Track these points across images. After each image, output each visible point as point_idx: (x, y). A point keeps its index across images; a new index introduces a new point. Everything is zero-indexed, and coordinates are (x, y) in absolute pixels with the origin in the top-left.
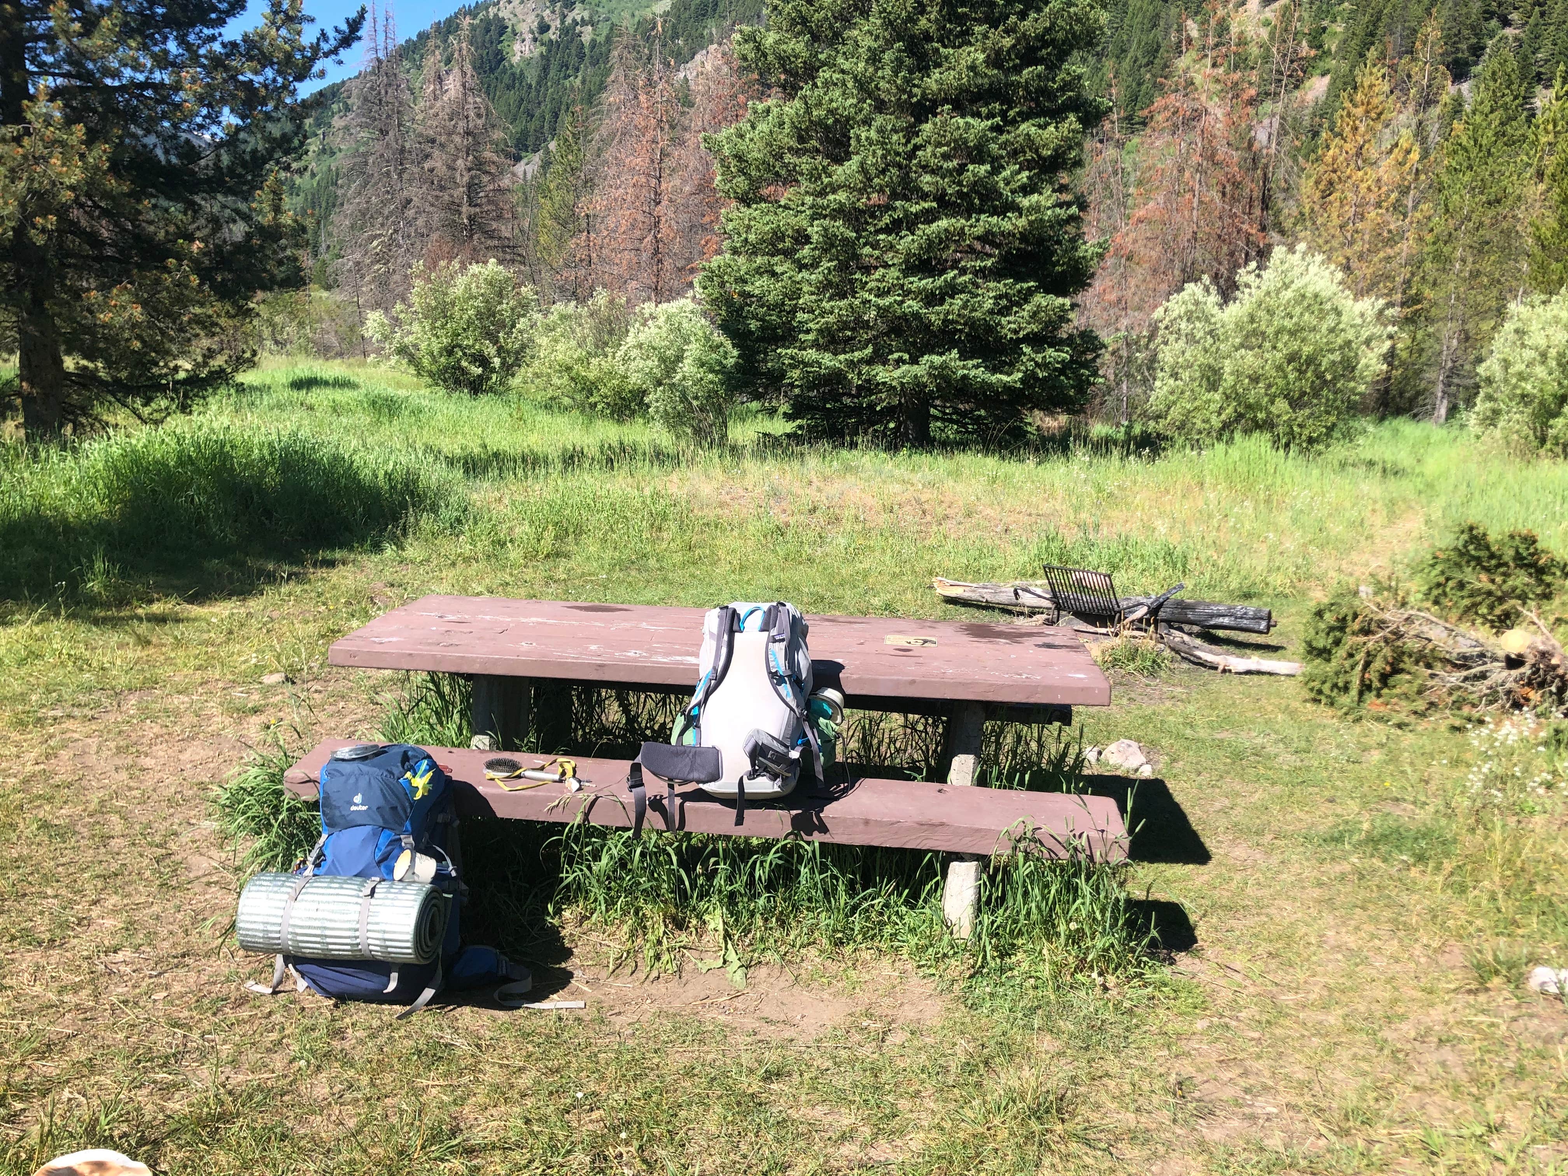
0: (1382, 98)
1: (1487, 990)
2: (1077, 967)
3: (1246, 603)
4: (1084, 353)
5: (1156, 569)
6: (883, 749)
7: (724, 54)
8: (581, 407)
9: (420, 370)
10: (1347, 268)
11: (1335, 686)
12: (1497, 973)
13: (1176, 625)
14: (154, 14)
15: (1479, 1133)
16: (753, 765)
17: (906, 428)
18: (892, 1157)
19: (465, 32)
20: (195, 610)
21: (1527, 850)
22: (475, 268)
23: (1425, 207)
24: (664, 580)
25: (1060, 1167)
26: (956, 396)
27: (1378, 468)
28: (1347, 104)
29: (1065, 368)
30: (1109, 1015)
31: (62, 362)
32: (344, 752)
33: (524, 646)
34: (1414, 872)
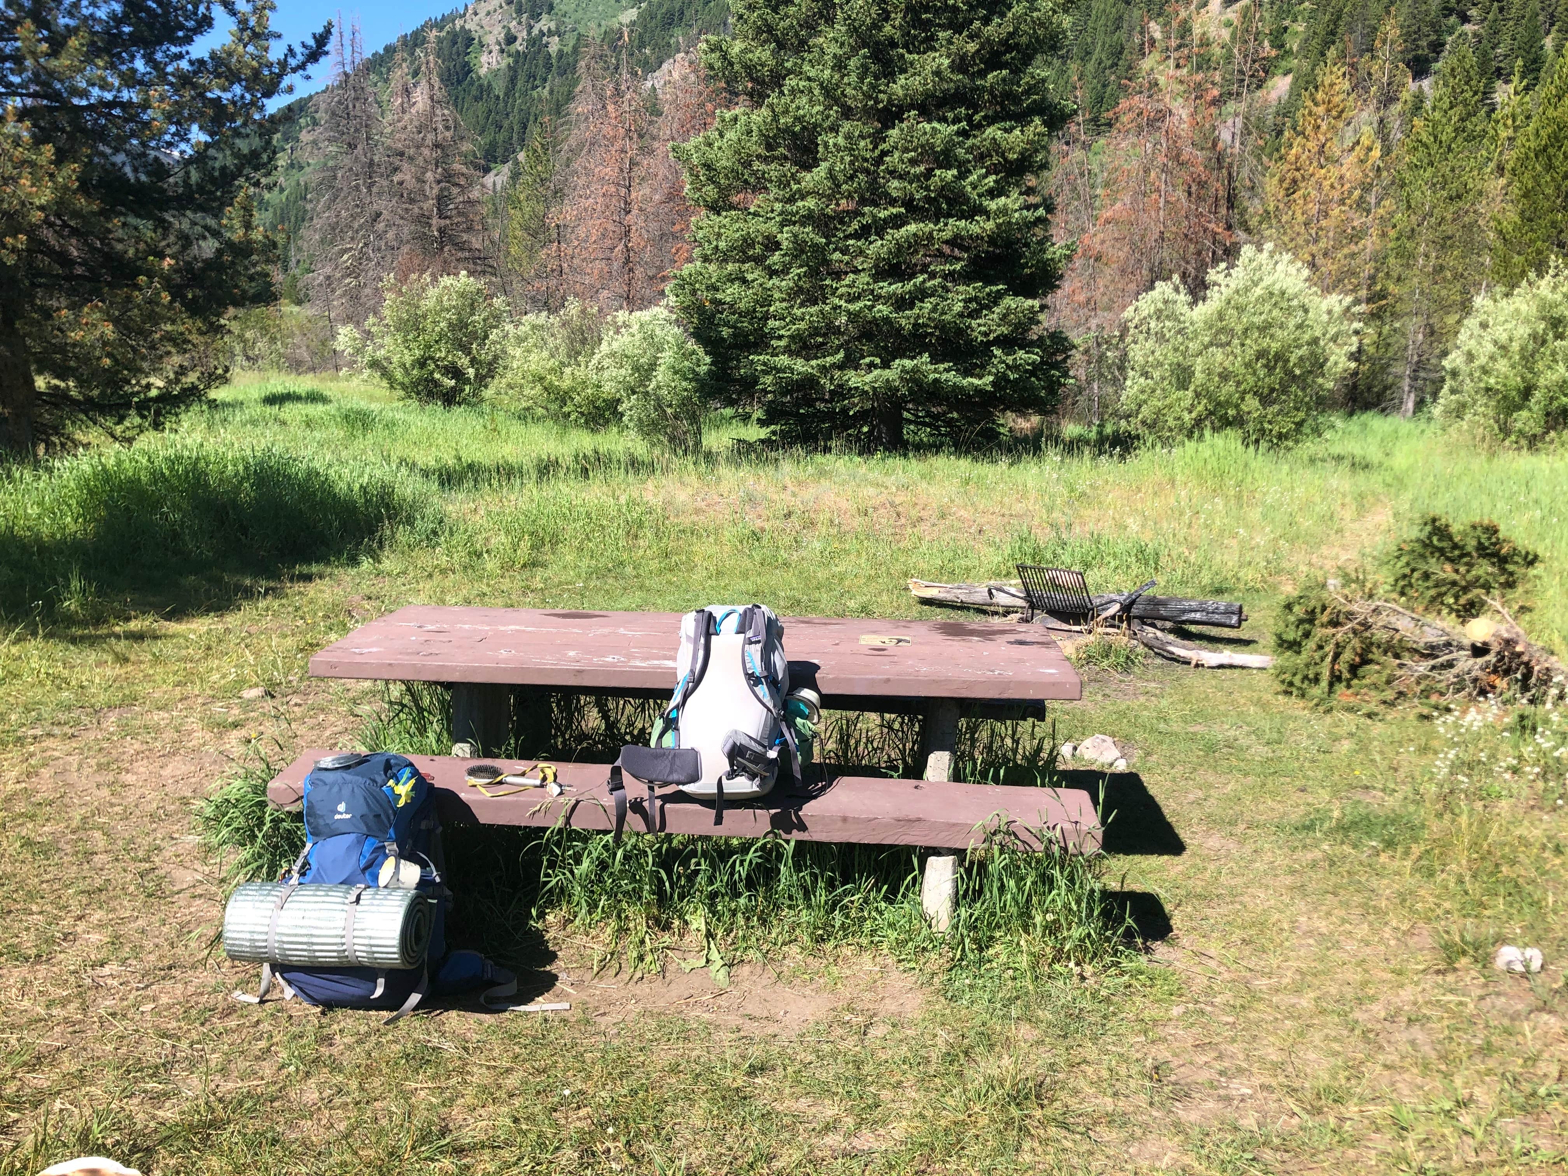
0: (1342, 97)
1: (1455, 970)
2: (1054, 958)
3: (1218, 598)
4: (1054, 354)
5: (1128, 567)
6: (861, 749)
7: (691, 63)
8: (555, 418)
9: (392, 383)
10: (1313, 265)
11: (1306, 677)
12: (1464, 953)
13: (1149, 621)
14: (121, 33)
15: (1447, 1108)
16: (732, 765)
17: (880, 432)
18: (875, 1145)
19: (431, 46)
20: (173, 627)
21: (1493, 833)
22: (446, 281)
23: (1387, 203)
24: (641, 588)
25: (1039, 1151)
26: (929, 400)
27: (1347, 462)
28: (1309, 103)
29: (1036, 370)
30: (1086, 1004)
31: (33, 382)
32: (327, 762)
33: (503, 653)
34: (1383, 858)
